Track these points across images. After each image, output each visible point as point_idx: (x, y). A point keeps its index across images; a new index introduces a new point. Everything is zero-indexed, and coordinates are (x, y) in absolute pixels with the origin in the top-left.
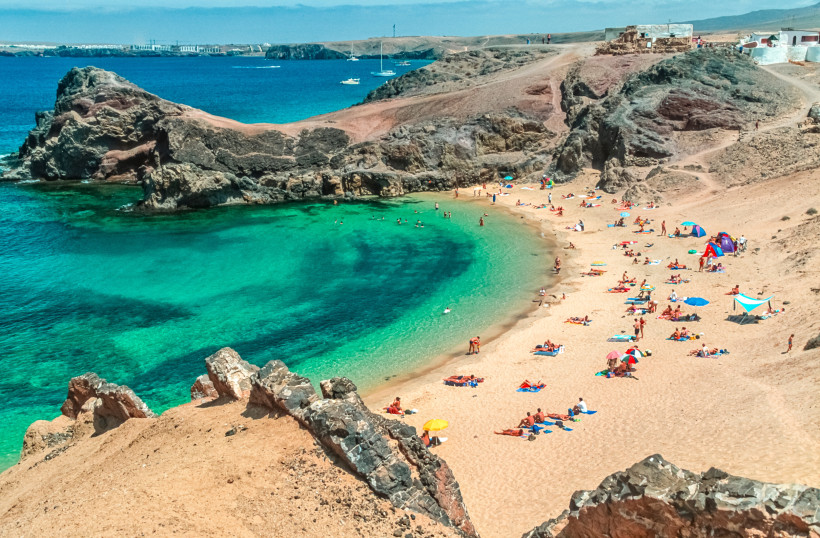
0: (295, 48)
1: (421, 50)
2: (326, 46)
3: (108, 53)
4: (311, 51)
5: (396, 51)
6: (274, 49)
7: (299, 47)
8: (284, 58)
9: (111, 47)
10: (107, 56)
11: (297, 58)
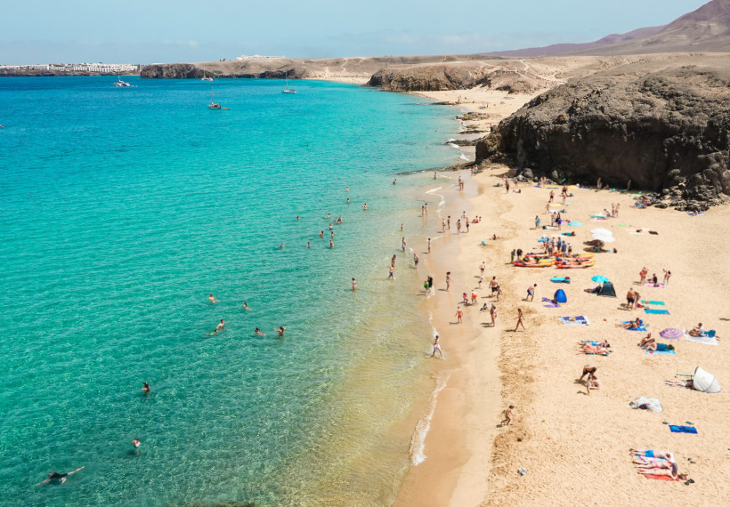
0: (168, 68)
1: (284, 70)
2: (197, 67)
3: (6, 72)
4: (183, 71)
5: (263, 71)
6: (148, 69)
7: (171, 67)
8: (157, 77)
9: (8, 67)
10: (5, 75)
11: (169, 77)
